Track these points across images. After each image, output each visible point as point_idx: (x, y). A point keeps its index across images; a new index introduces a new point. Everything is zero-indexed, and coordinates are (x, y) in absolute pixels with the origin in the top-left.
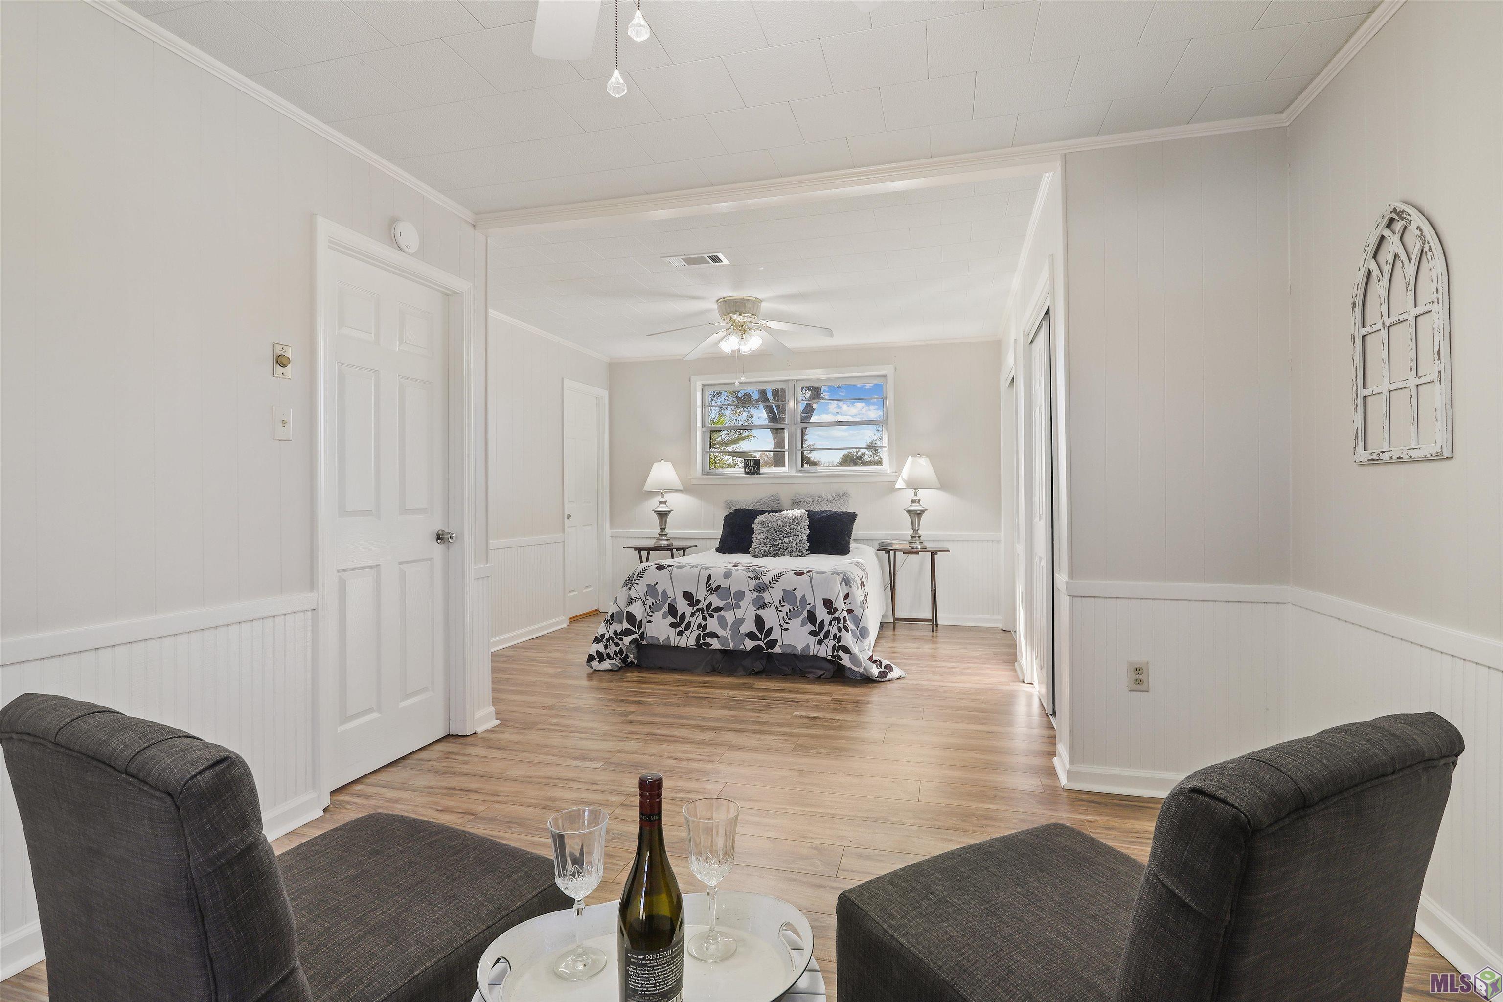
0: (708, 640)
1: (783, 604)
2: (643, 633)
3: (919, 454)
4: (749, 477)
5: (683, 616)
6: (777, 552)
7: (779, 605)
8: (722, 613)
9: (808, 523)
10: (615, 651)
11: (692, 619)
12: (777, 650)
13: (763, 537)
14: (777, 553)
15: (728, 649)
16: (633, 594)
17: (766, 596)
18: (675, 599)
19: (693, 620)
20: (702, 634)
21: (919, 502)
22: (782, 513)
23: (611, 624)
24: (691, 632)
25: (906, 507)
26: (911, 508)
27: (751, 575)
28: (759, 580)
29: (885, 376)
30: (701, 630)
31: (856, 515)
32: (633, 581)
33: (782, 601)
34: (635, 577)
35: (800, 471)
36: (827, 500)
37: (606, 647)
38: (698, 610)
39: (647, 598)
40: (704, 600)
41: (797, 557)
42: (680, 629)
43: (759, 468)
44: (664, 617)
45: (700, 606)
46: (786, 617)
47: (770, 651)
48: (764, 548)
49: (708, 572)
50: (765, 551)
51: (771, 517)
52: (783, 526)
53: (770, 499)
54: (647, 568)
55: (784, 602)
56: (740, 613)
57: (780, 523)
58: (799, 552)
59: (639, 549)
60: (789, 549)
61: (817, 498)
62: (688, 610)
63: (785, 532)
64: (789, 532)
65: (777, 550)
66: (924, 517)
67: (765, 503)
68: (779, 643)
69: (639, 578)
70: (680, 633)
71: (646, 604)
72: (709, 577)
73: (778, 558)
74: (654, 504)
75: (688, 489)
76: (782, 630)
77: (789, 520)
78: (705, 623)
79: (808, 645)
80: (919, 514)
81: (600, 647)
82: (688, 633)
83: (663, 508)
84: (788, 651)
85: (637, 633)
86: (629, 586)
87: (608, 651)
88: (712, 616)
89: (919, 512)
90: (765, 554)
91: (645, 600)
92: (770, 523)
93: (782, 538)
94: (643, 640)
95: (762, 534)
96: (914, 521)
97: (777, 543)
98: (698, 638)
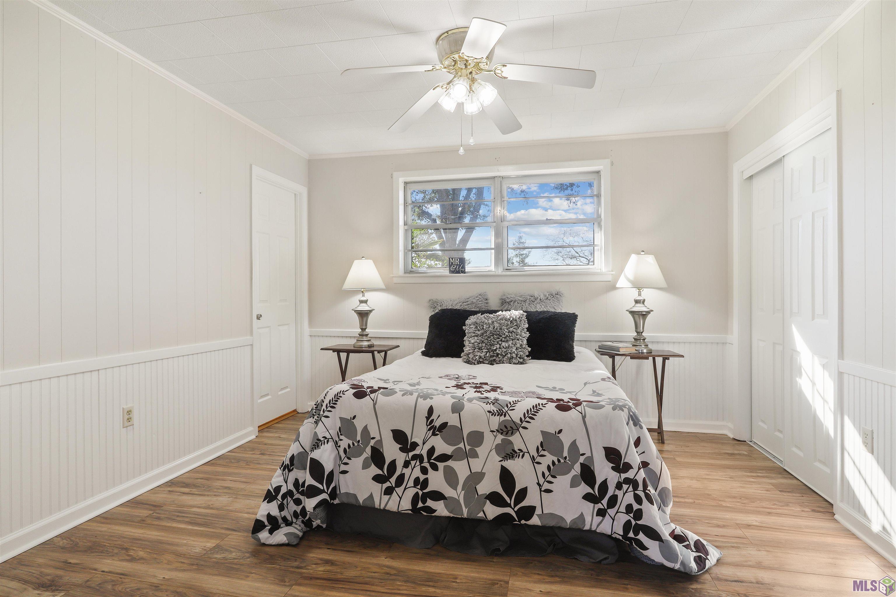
0: (430, 503)
1: (543, 453)
2: (335, 488)
3: (643, 251)
4: (456, 276)
5: (393, 465)
6: (494, 358)
7: (536, 455)
8: (450, 463)
9: (527, 326)
10: (295, 512)
11: (405, 471)
12: (535, 521)
13: (478, 341)
14: (495, 360)
15: (460, 517)
16: (321, 432)
17: (516, 440)
18: (380, 442)
19: (407, 472)
20: (420, 493)
21: (643, 302)
22: (498, 313)
23: (290, 471)
24: (405, 489)
25: (628, 308)
26: (635, 309)
27: (492, 408)
28: (505, 416)
29: (598, 172)
30: (419, 487)
31: (576, 316)
32: (322, 413)
33: (540, 449)
34: (324, 407)
35: (506, 270)
36: (540, 300)
37: (281, 508)
38: (415, 457)
39: (342, 437)
40: (424, 444)
41: (517, 364)
42: (388, 484)
43: (464, 267)
44: (365, 466)
45: (417, 452)
46: (547, 473)
47: (523, 522)
48: (479, 354)
49: (428, 403)
50: (480, 357)
51: (485, 318)
52: (501, 329)
53: (478, 298)
54: (341, 395)
55: (544, 450)
56: (476, 465)
57: (496, 325)
58: (520, 358)
59: (338, 351)
60: (509, 355)
61: (529, 297)
62: (401, 458)
63: (503, 336)
64: (507, 336)
65: (494, 356)
66: (649, 318)
67: (473, 303)
68: (538, 511)
69: (329, 409)
70: (389, 491)
71: (339, 446)
72: (431, 411)
73: (496, 366)
74: (354, 303)
75: (389, 288)
76: (541, 491)
77: (506, 322)
78: (425, 476)
79: (582, 517)
80: (644, 315)
81: (273, 508)
82: (399, 490)
83: (364, 307)
84: (551, 523)
85: (325, 492)
86: (316, 417)
87: (283, 513)
88: (435, 468)
89: (645, 313)
90: (481, 360)
91: (337, 440)
92: (485, 325)
93: (500, 342)
94: (334, 499)
95: (476, 338)
96: (638, 322)
97: (495, 348)
98: (415, 499)
